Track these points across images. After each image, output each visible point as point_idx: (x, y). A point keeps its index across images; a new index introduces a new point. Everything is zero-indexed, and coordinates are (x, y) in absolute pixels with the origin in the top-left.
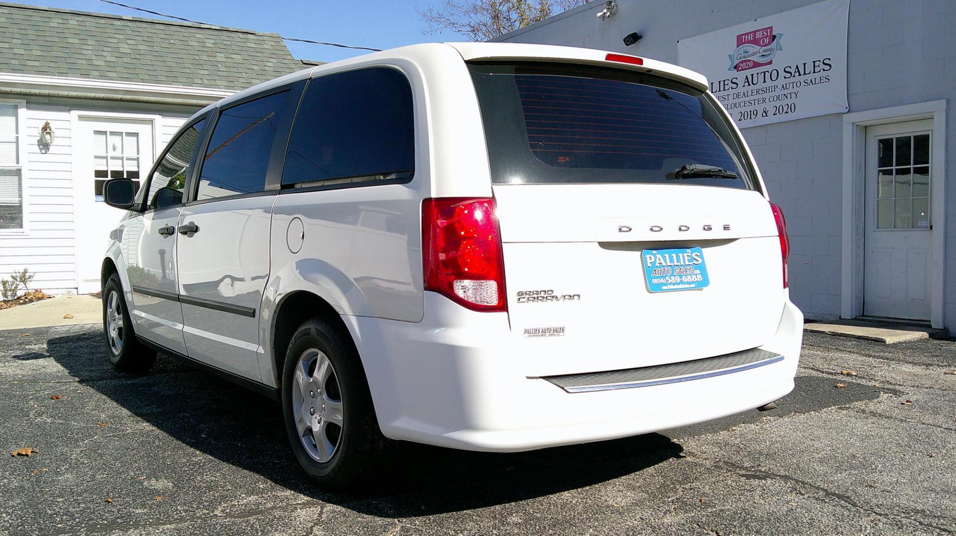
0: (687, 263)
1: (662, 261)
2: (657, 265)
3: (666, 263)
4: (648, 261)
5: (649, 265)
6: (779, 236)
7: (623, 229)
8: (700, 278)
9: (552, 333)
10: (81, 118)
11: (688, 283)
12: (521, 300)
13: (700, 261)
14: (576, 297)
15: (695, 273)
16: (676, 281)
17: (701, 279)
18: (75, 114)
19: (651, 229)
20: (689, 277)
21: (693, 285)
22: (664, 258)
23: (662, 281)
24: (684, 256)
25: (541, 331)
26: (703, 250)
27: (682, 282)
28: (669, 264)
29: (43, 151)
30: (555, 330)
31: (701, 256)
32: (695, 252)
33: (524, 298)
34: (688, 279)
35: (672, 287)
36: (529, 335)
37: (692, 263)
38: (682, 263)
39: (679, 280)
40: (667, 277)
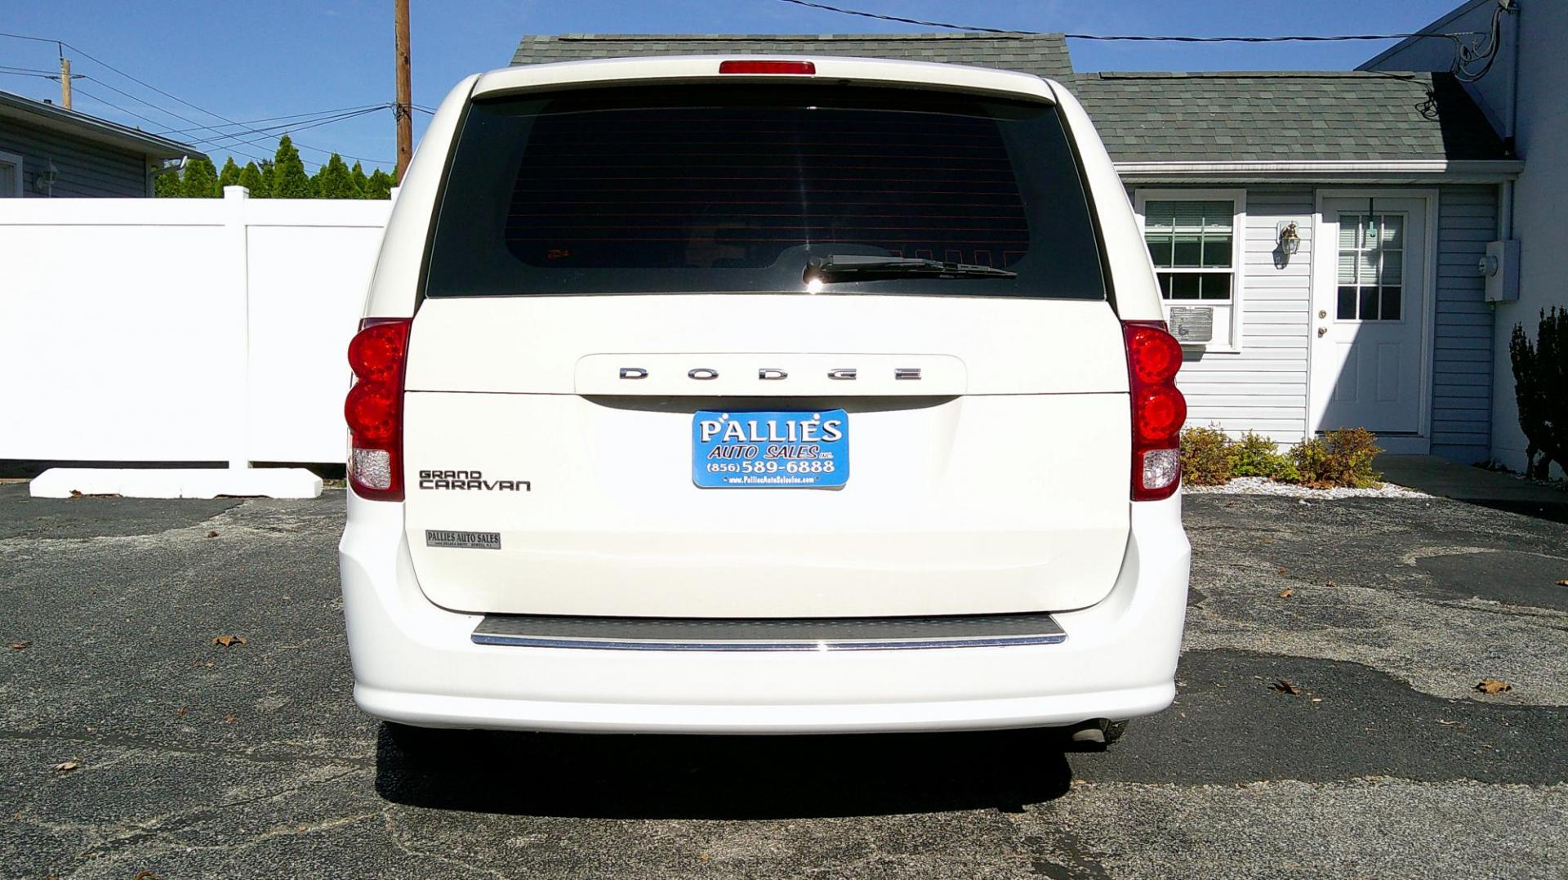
0: (806, 438)
1: (740, 434)
2: (726, 438)
3: (747, 435)
4: (706, 431)
5: (706, 438)
6: (1130, 393)
7: (629, 374)
8: (830, 467)
9: (476, 542)
11: (800, 475)
12: (425, 484)
13: (839, 435)
14: (523, 487)
15: (821, 458)
16: (767, 469)
17: (833, 469)
19: (691, 376)
20: (804, 465)
21: (808, 481)
22: (747, 429)
23: (730, 468)
24: (801, 427)
25: (456, 536)
26: (850, 415)
27: (784, 473)
28: (754, 437)
30: (481, 537)
31: (844, 428)
32: (830, 420)
33: (432, 481)
34: (800, 469)
35: (753, 480)
36: (437, 541)
37: (818, 439)
38: (792, 438)
39: (775, 468)
40: (744, 463)
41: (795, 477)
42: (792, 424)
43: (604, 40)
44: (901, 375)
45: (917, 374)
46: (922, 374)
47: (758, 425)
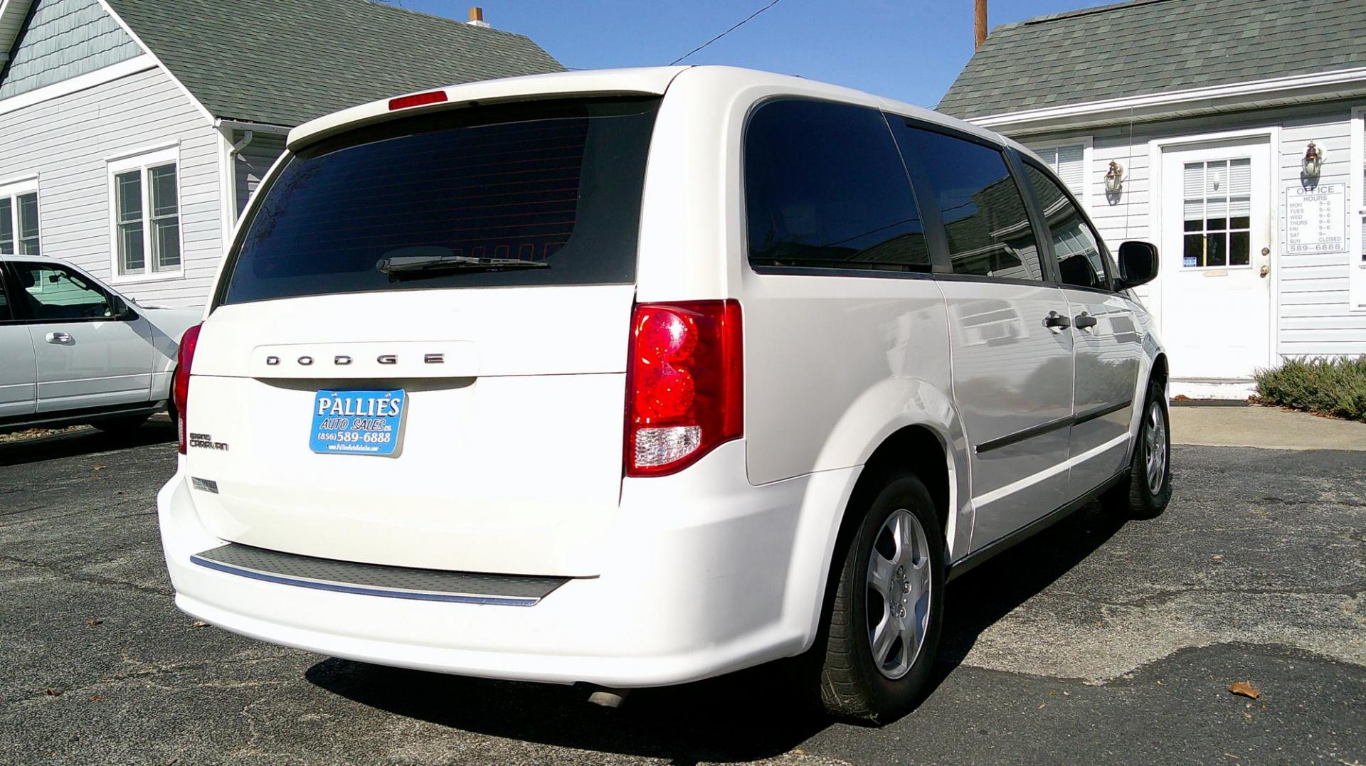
0: (379, 413)
1: (340, 409)
2: (332, 413)
3: (344, 410)
4: (322, 406)
5: (321, 412)
6: (624, 373)
7: (271, 361)
8: (390, 439)
10: (1164, 149)
11: (371, 444)
13: (399, 412)
14: (224, 447)
15: (386, 430)
16: (352, 439)
18: (1154, 144)
20: (374, 435)
21: (375, 449)
22: (344, 403)
23: (331, 437)
24: (377, 403)
26: (411, 395)
27: (361, 442)
28: (347, 413)
29: (1113, 202)
31: (404, 404)
32: (396, 397)
34: (372, 439)
35: (343, 447)
37: (386, 414)
38: (371, 413)
39: (357, 438)
40: (339, 433)
41: (368, 446)
42: (372, 401)
43: (1065, 18)
44: (429, 359)
45: (441, 359)
46: (445, 359)
47: (351, 401)
